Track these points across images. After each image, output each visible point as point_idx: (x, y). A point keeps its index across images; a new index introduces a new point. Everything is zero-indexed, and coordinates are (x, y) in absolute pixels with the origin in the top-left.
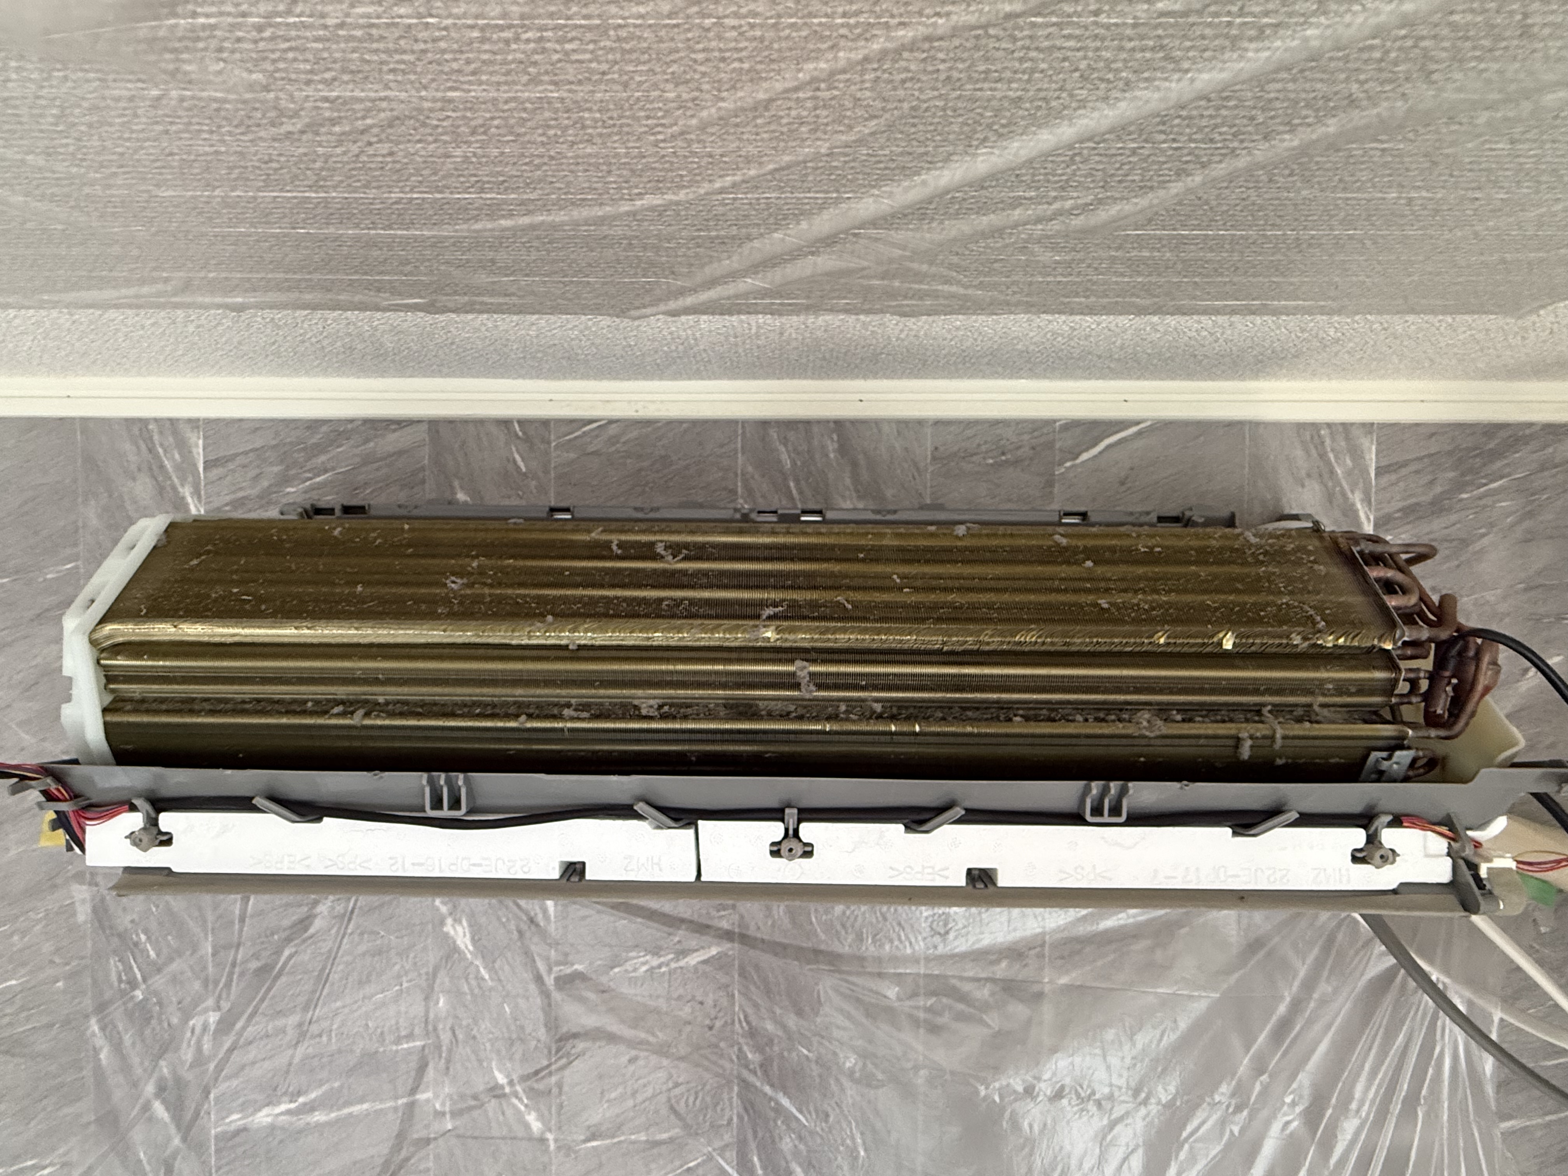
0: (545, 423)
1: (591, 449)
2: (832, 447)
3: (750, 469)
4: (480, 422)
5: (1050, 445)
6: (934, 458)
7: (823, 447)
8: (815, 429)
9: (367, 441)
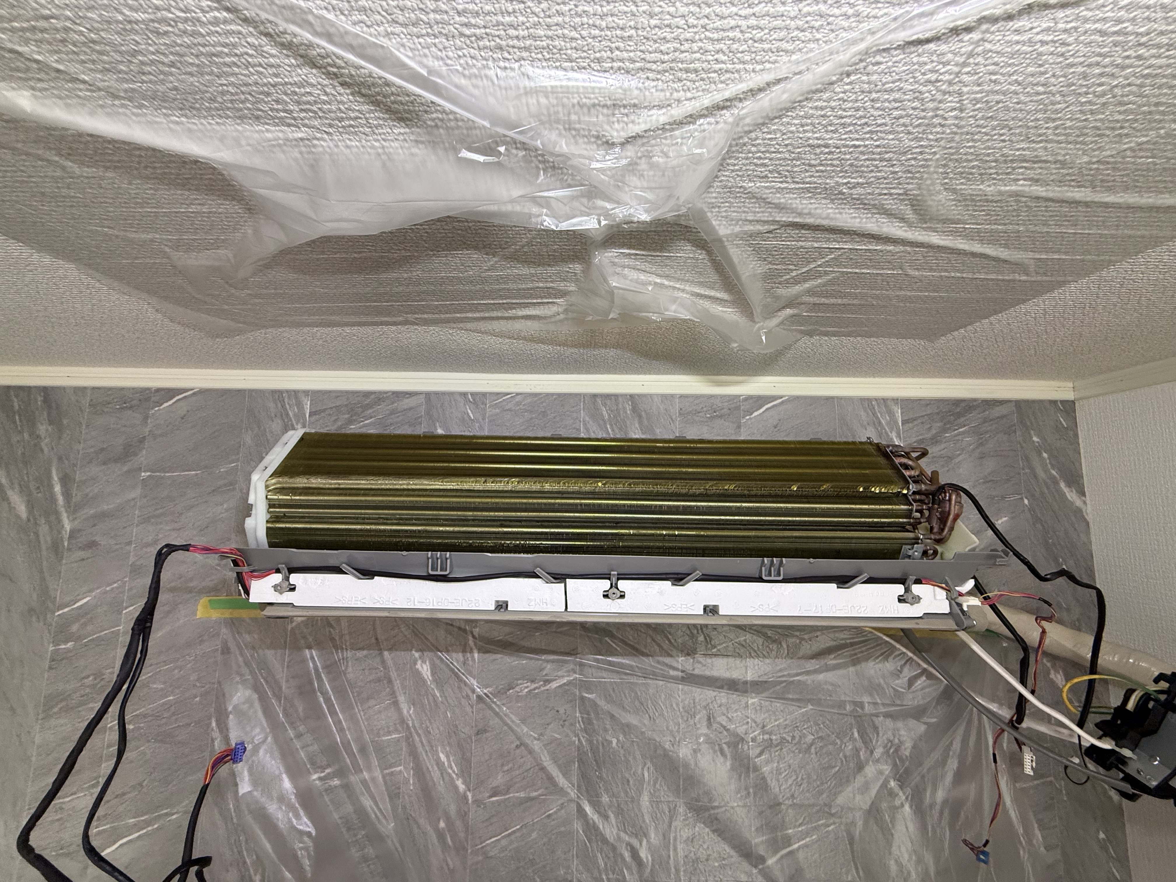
0: (484, 395)
1: (507, 407)
2: (628, 408)
3: (587, 419)
4: (451, 394)
5: (738, 408)
6: (680, 414)
7: (624, 408)
8: (620, 399)
9: (393, 403)
